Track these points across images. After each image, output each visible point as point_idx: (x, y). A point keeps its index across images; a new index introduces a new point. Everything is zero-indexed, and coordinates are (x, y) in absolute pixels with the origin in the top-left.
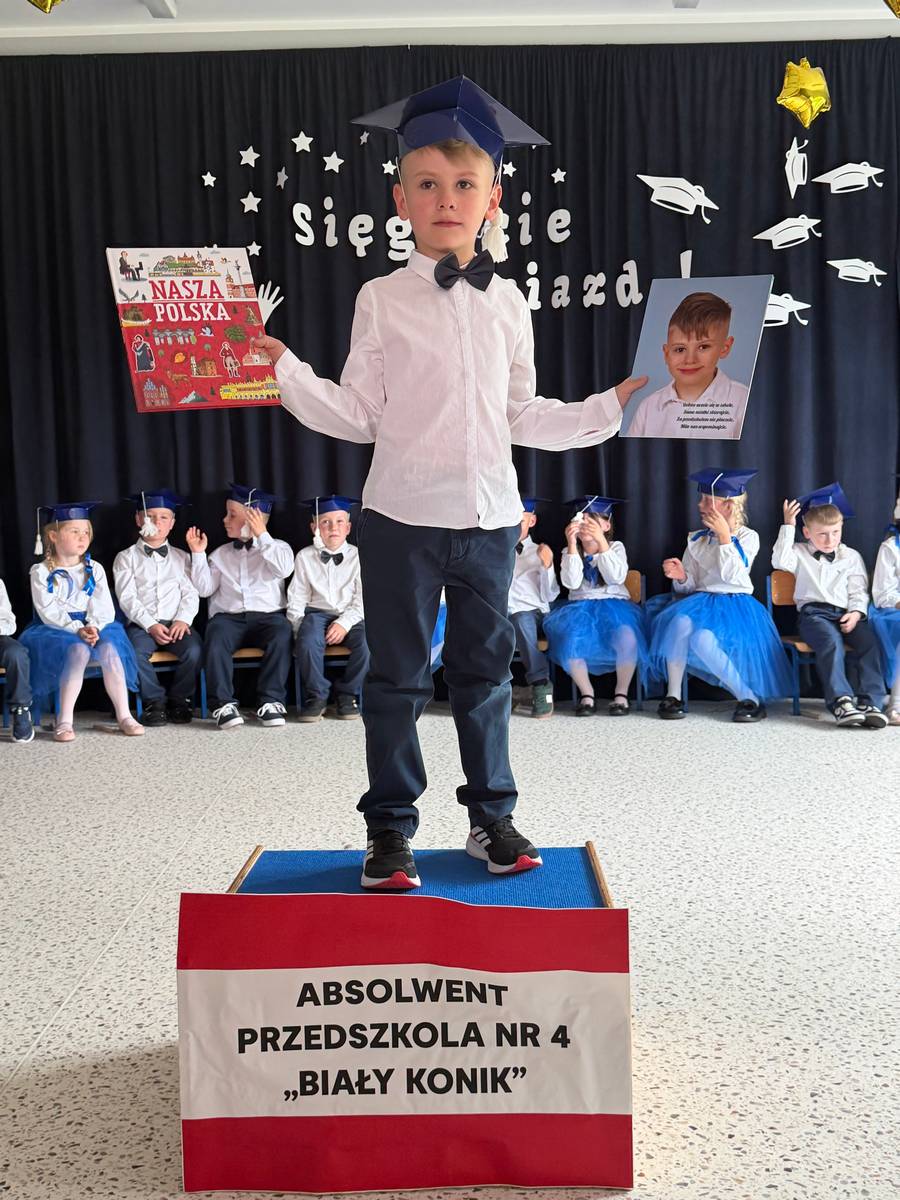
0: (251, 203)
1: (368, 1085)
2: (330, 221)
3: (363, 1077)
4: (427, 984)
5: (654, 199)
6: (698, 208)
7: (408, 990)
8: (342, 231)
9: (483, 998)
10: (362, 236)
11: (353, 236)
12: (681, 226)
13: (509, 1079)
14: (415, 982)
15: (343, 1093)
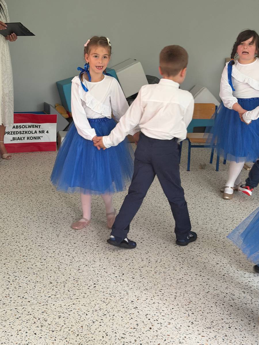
1: (22, 139)
3: (21, 138)
4: (30, 126)
7: (27, 127)
9: (37, 127)
13: (40, 138)
14: (28, 125)
15: (19, 140)
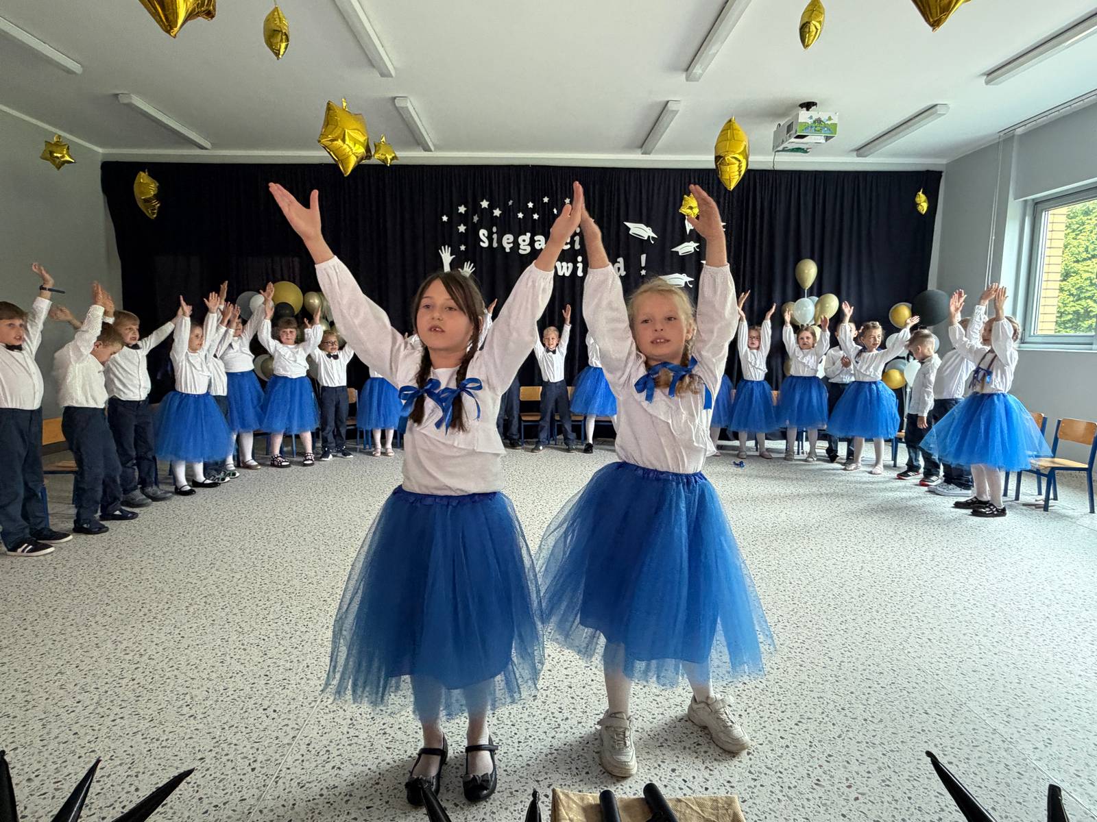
0: (462, 228)
2: (495, 236)
5: (630, 232)
6: (649, 237)
8: (500, 241)
10: (508, 243)
11: (505, 243)
12: (642, 244)
